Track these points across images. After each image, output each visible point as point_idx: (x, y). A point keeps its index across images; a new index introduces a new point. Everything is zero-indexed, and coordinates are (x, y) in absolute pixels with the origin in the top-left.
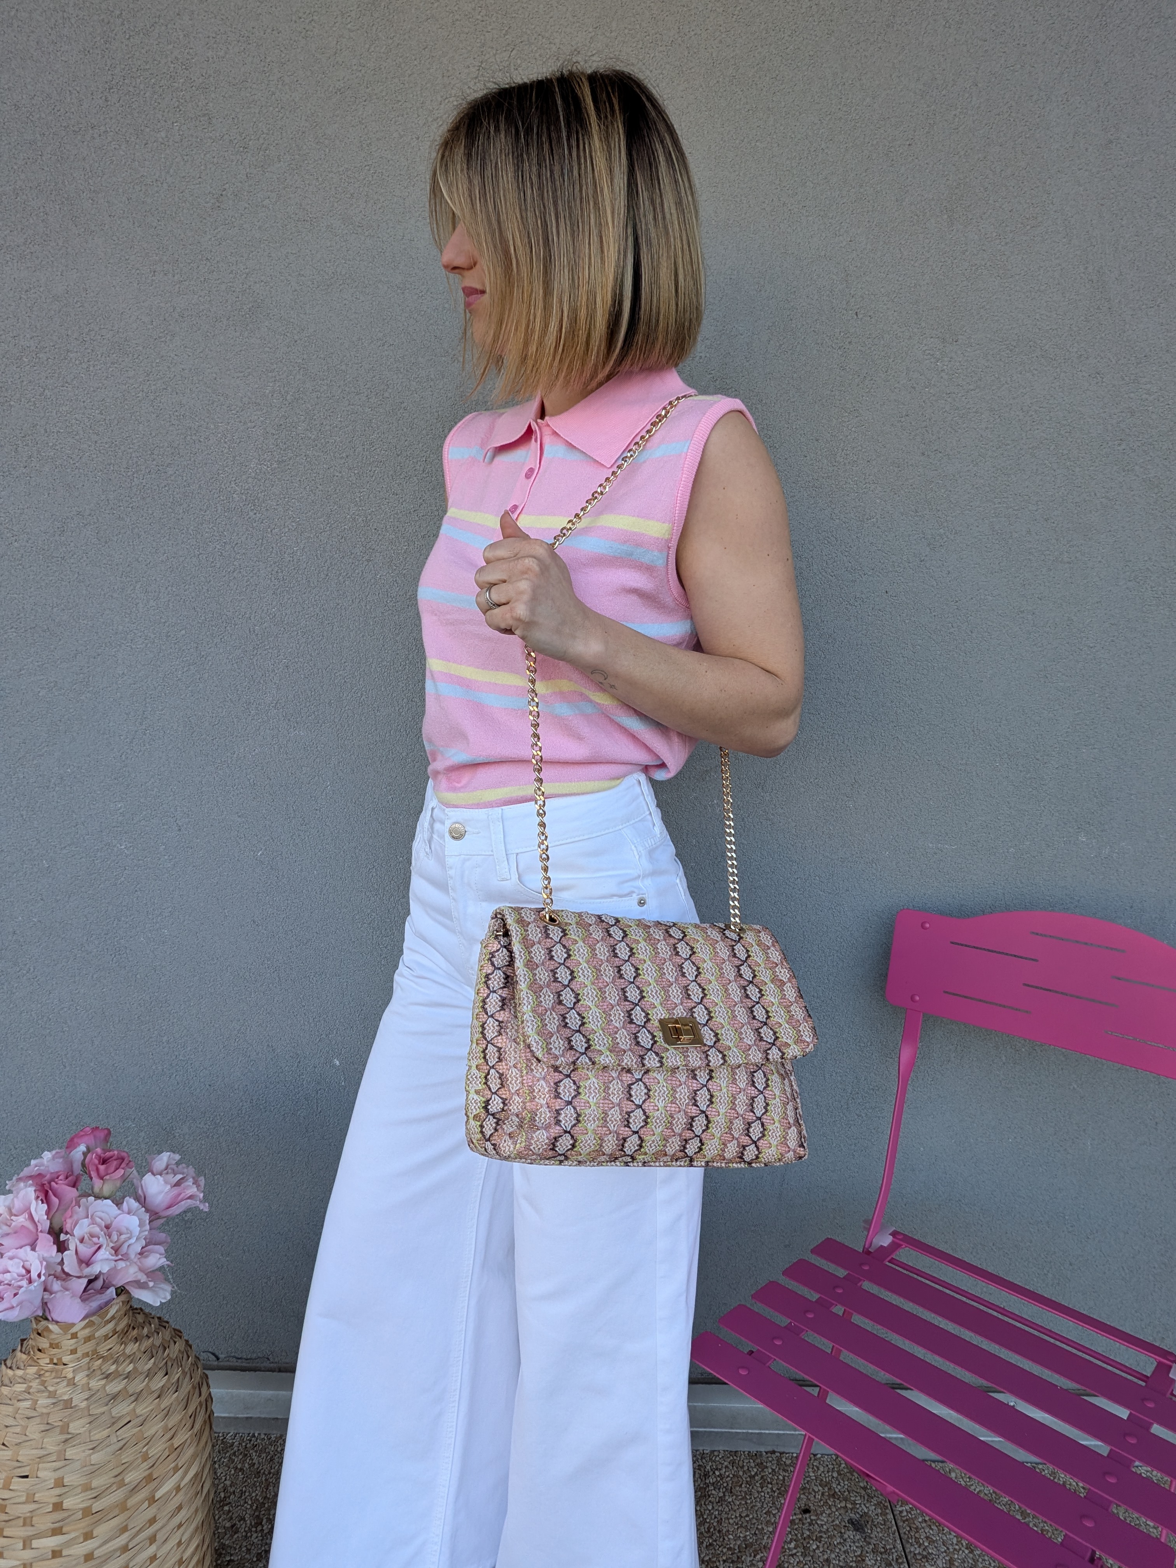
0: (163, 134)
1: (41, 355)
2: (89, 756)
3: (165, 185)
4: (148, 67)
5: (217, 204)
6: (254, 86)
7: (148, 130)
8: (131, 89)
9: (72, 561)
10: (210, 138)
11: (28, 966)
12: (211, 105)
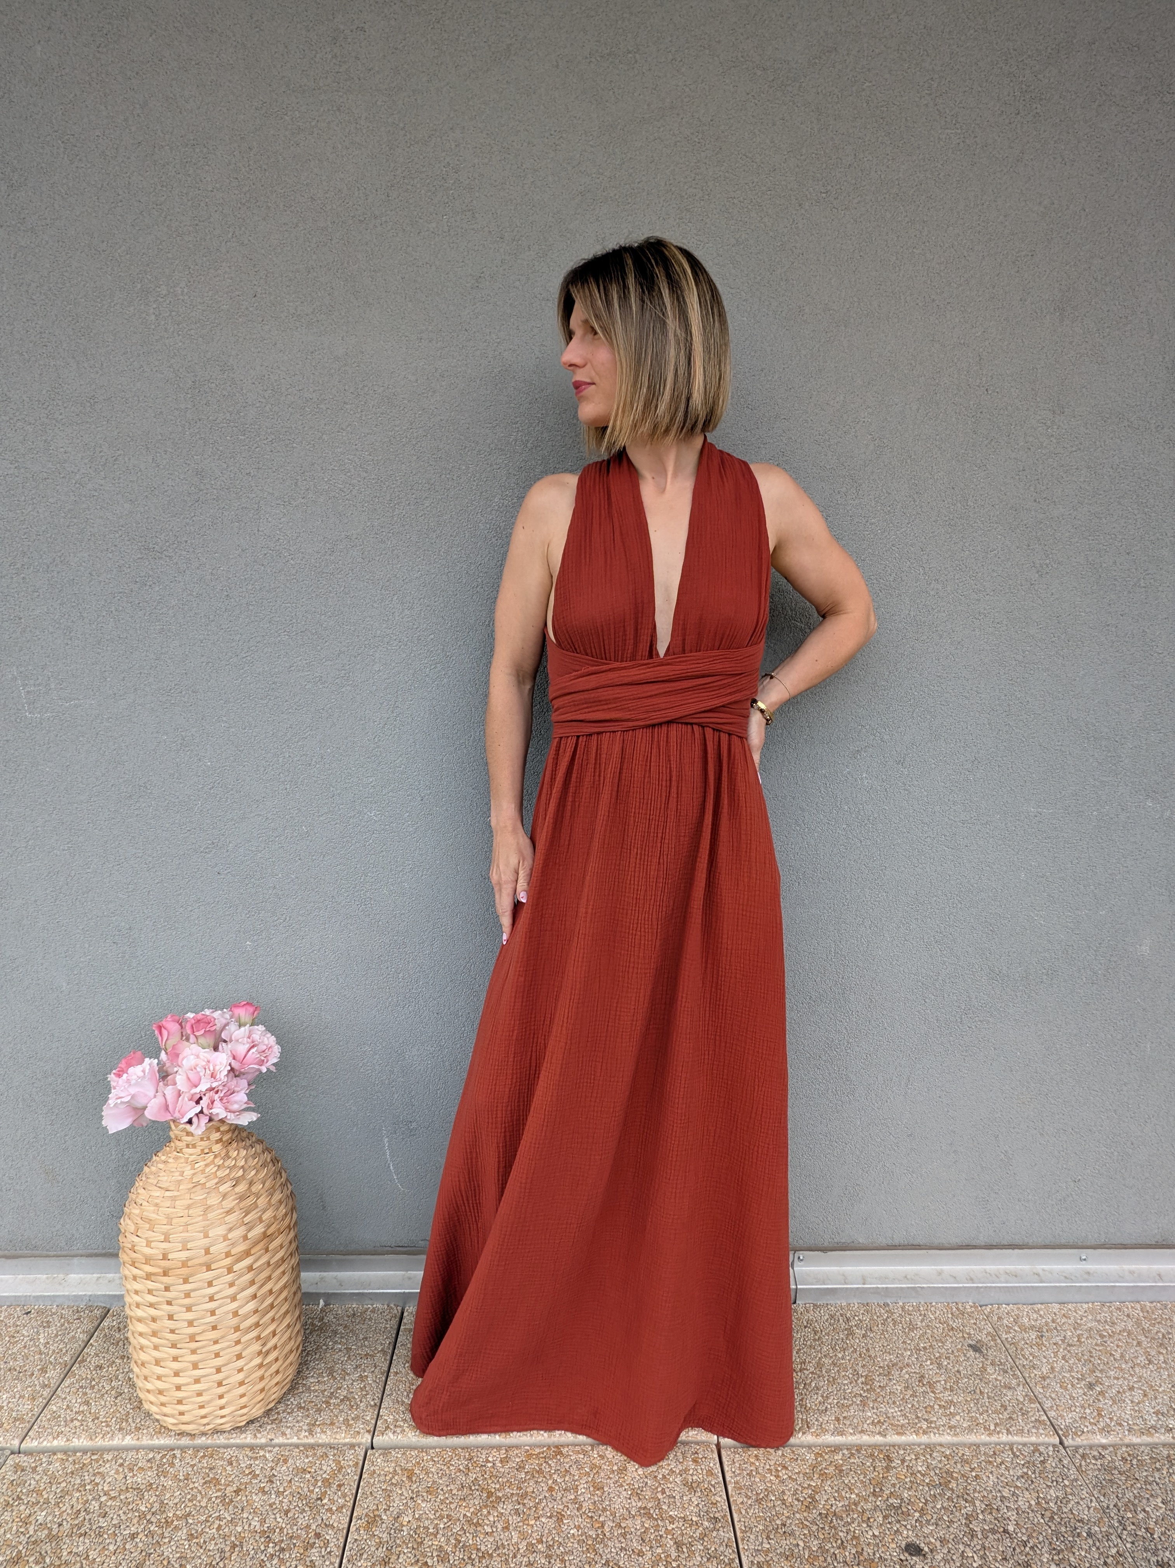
0: (434, 225)
1: (322, 406)
2: (346, 738)
3: (434, 268)
4: (424, 169)
5: (477, 285)
6: (511, 187)
7: (421, 221)
8: (409, 187)
9: (339, 576)
10: (473, 229)
11: (284, 916)
12: (474, 202)
